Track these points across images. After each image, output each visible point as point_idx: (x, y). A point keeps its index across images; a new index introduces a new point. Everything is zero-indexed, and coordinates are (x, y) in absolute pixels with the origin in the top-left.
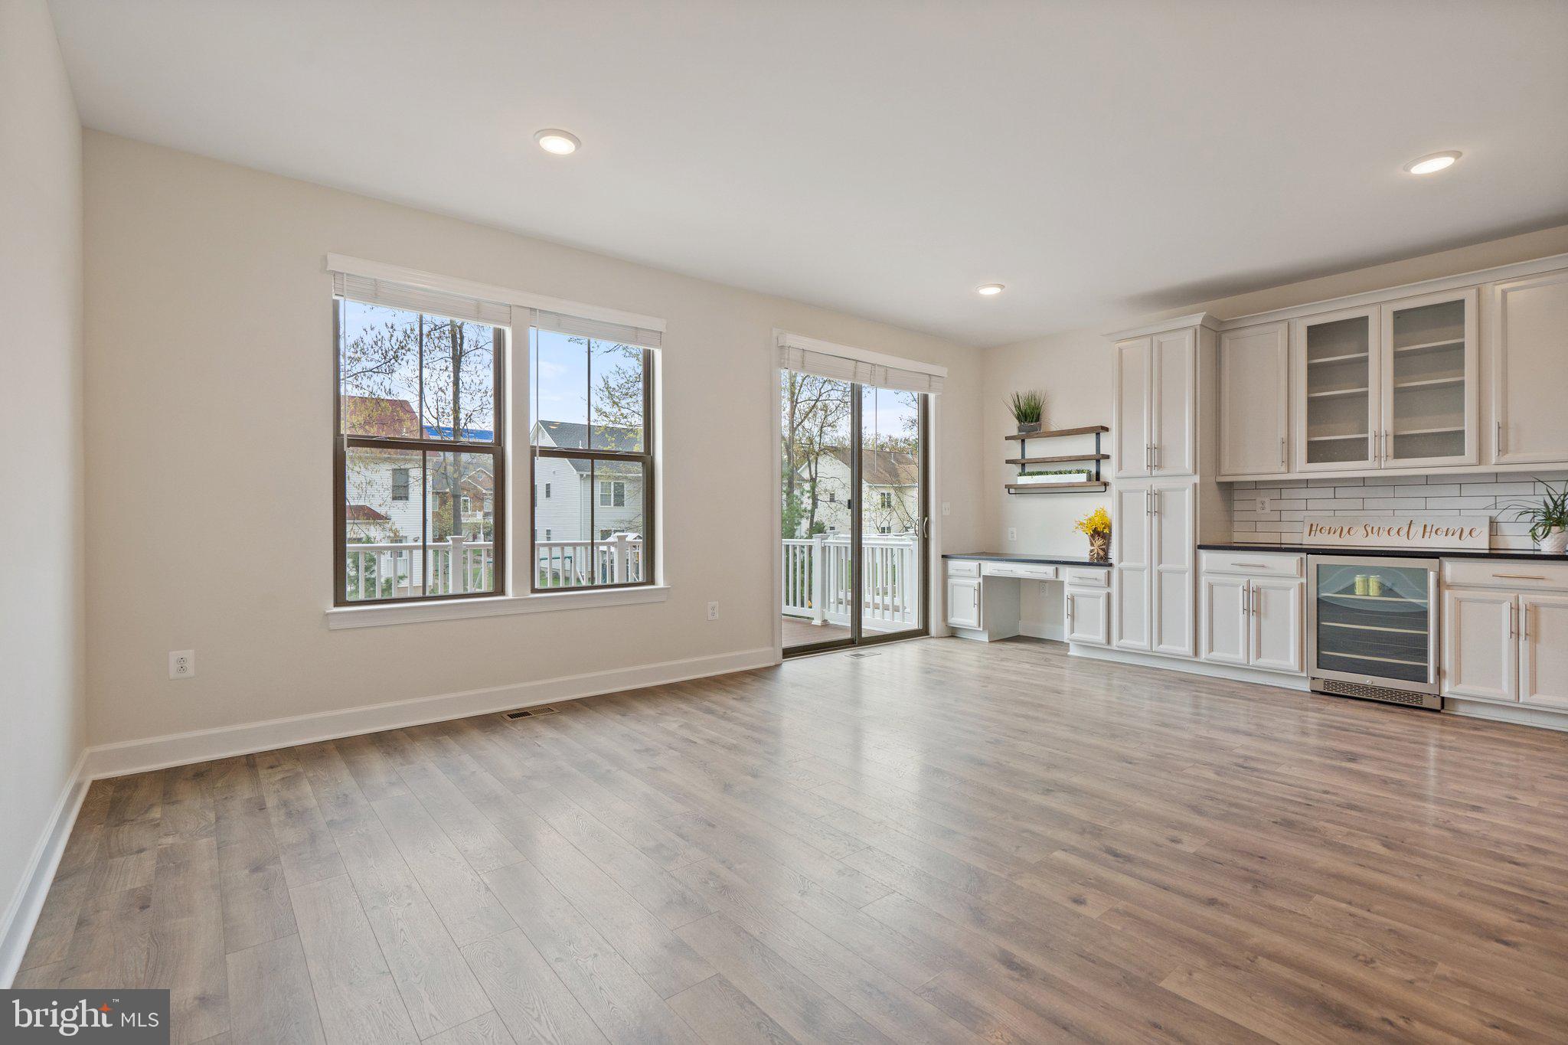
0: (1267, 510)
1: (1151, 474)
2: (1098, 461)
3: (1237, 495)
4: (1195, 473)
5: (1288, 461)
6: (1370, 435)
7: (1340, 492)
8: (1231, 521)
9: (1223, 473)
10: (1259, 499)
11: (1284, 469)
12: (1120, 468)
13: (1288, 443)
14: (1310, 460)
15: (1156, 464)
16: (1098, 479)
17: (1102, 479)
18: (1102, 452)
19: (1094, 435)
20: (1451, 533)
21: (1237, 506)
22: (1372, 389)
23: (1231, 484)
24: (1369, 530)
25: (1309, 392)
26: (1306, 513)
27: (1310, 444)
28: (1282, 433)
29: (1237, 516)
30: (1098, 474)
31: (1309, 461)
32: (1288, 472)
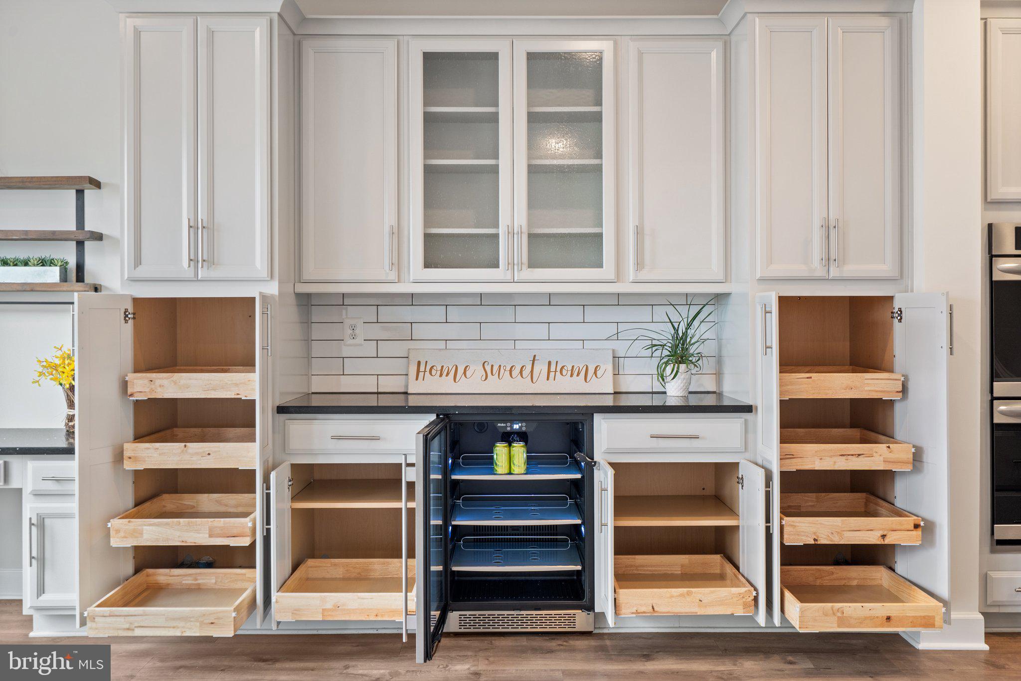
0: (359, 340)
1: (197, 274)
2: (80, 244)
3: (317, 315)
4: (272, 277)
5: (398, 264)
6: (502, 231)
7: (454, 314)
8: (308, 357)
9: (306, 277)
10: (348, 322)
11: (393, 276)
12: (138, 261)
13: (398, 233)
14: (429, 264)
15: (205, 258)
16: (80, 278)
17: (88, 279)
18: (90, 225)
19: (72, 194)
20: (575, 374)
21: (317, 332)
22: (504, 163)
23: (308, 296)
24: (488, 368)
25: (426, 156)
26: (412, 345)
27: (429, 238)
28: (389, 219)
29: (317, 349)
30: (80, 268)
31: (427, 265)
32: (399, 282)
